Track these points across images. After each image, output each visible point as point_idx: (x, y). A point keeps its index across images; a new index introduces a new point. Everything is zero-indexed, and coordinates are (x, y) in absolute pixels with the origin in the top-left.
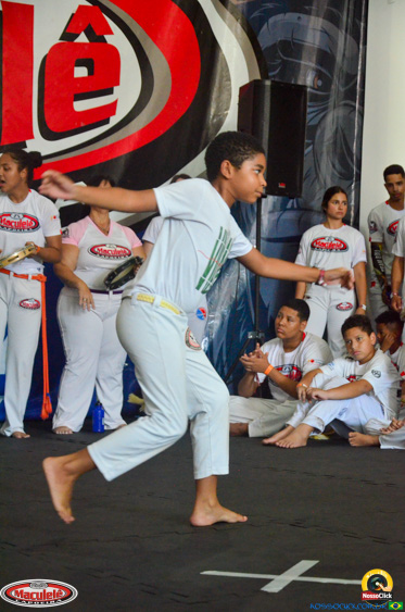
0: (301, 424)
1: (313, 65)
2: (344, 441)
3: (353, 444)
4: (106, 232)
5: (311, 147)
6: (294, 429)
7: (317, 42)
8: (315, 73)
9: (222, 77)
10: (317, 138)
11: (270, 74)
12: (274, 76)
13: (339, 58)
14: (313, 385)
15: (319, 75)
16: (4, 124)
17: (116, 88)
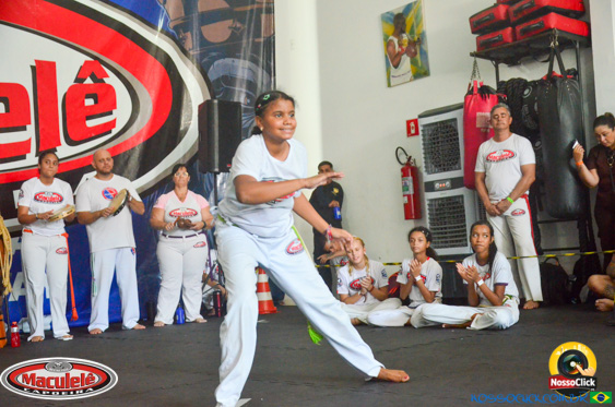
1: (244, 90)
7: (246, 77)
8: (245, 95)
11: (217, 96)
12: (220, 97)
13: (259, 85)
15: (248, 96)
16: (41, 137)
17: (114, 111)
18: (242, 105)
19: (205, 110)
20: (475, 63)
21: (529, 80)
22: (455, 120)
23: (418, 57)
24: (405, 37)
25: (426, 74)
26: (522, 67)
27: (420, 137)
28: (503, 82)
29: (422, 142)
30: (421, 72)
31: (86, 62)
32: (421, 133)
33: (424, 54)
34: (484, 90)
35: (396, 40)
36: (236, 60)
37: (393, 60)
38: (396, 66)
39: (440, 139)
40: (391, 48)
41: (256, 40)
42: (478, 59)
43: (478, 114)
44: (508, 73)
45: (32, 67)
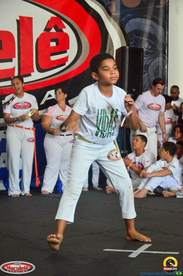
0: (143, 188)
1: (146, 39)
2: (161, 195)
3: (165, 196)
4: (64, 110)
5: (147, 74)
6: (141, 190)
8: (148, 43)
9: (110, 45)
10: (149, 70)
11: (130, 44)
12: (132, 45)
14: (147, 172)
15: (150, 44)
16: (22, 66)
17: (68, 51)
18: (145, 50)
19: (121, 51)
31: (52, 18)
36: (143, 20)
45: (17, 20)
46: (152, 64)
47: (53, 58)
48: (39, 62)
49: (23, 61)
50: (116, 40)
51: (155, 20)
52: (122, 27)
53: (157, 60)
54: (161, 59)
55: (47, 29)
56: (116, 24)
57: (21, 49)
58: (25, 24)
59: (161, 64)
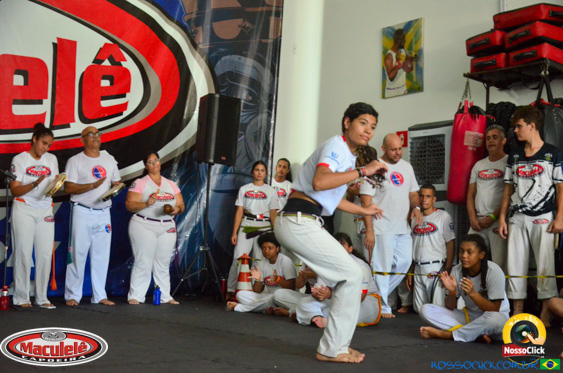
16: (56, 112)
17: (128, 94)
18: (243, 101)
19: (207, 101)
20: (468, 83)
21: (517, 105)
22: (443, 136)
23: (414, 72)
24: (403, 52)
25: (420, 89)
26: (513, 92)
27: (408, 149)
28: (493, 104)
29: (409, 154)
30: (415, 88)
31: (106, 45)
32: (409, 145)
33: (420, 71)
34: (474, 110)
35: (394, 55)
36: (243, 58)
37: (390, 73)
38: (392, 79)
39: (427, 153)
40: (388, 62)
41: (263, 41)
42: (471, 81)
43: (467, 132)
44: (498, 97)
45: (54, 44)
46: (252, 123)
47: (105, 104)
48: (84, 108)
49: (59, 105)
50: (201, 83)
51: (260, 60)
52: (211, 65)
53: (259, 117)
54: (264, 116)
55: (98, 60)
56: (203, 61)
57: (58, 87)
58: (64, 50)
59: (264, 123)
